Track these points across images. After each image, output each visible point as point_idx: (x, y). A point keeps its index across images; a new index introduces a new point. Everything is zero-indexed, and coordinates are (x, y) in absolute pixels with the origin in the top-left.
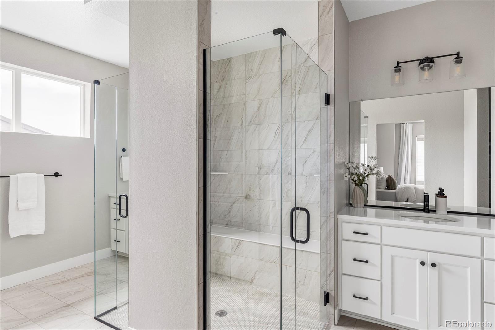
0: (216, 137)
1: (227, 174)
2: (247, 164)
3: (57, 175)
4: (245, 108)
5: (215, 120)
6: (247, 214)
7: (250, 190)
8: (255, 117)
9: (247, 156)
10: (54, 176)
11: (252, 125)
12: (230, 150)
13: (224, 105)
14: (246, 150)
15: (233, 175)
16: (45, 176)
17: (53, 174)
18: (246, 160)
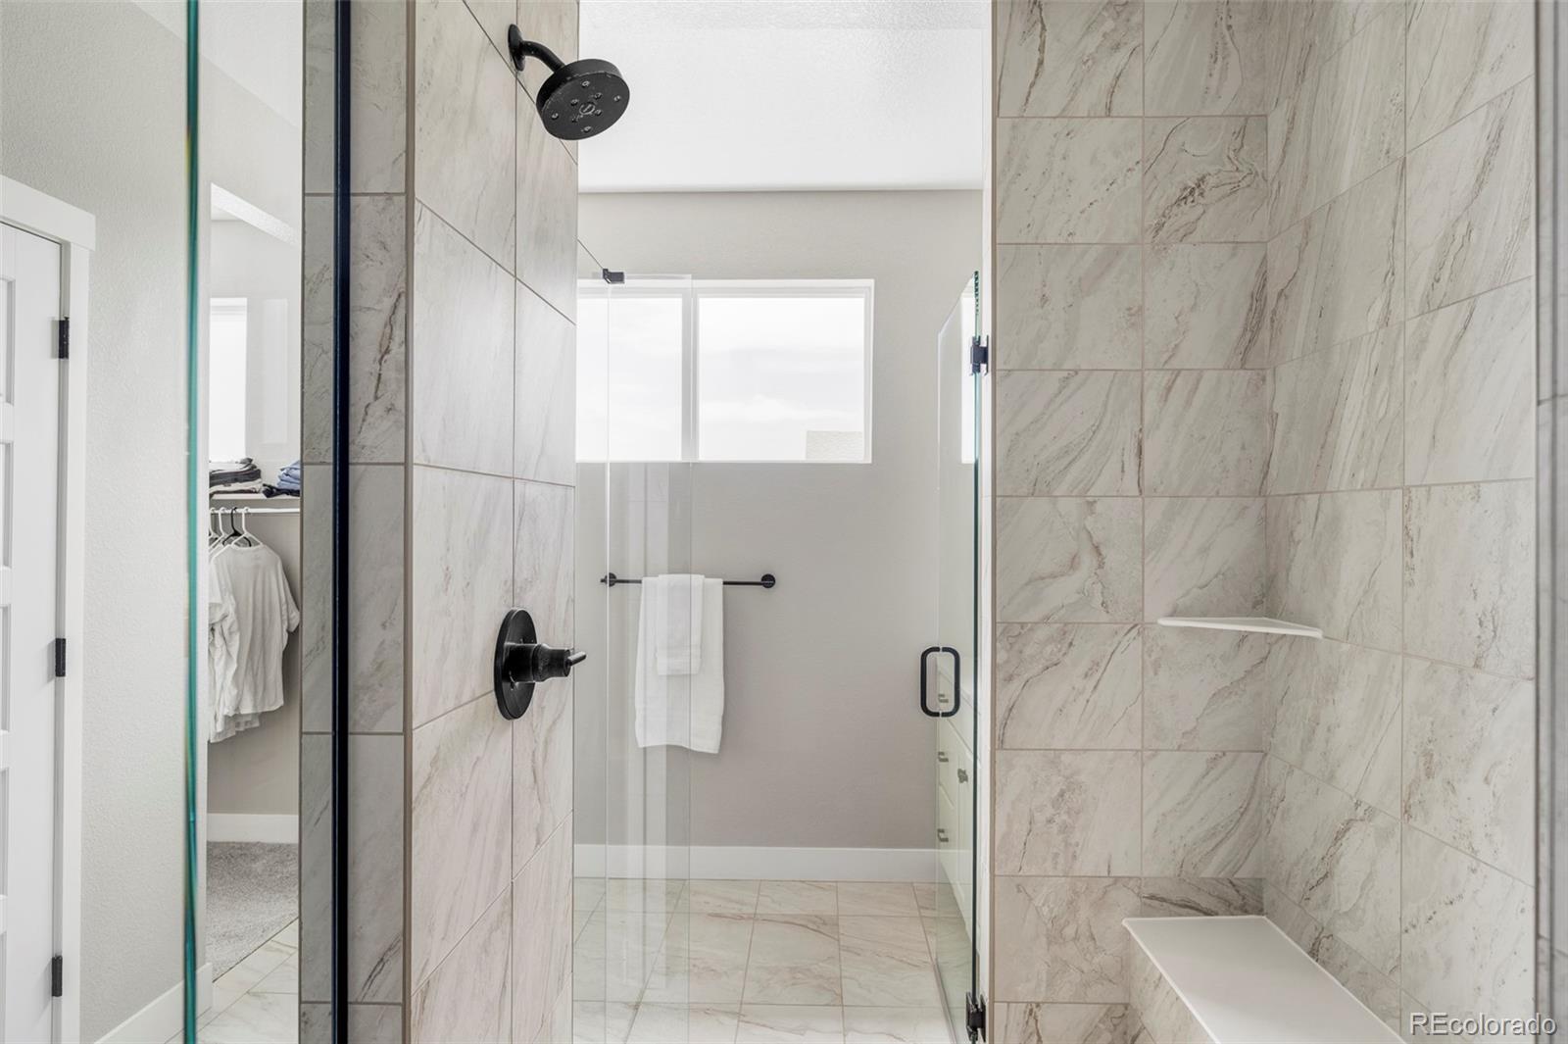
0: (1277, 415)
1: (1317, 634)
2: (1411, 584)
3: (768, 581)
4: (1401, 203)
5: (1272, 321)
6: (1412, 931)
7: (1429, 775)
8: (1458, 240)
9: (1413, 532)
10: (761, 587)
11: (1439, 308)
12: (1331, 492)
13: (1308, 225)
14: (1409, 489)
15: (1345, 647)
16: (725, 583)
17: (759, 580)
18: (1408, 558)
